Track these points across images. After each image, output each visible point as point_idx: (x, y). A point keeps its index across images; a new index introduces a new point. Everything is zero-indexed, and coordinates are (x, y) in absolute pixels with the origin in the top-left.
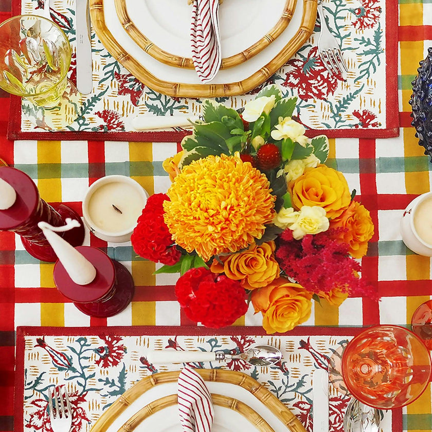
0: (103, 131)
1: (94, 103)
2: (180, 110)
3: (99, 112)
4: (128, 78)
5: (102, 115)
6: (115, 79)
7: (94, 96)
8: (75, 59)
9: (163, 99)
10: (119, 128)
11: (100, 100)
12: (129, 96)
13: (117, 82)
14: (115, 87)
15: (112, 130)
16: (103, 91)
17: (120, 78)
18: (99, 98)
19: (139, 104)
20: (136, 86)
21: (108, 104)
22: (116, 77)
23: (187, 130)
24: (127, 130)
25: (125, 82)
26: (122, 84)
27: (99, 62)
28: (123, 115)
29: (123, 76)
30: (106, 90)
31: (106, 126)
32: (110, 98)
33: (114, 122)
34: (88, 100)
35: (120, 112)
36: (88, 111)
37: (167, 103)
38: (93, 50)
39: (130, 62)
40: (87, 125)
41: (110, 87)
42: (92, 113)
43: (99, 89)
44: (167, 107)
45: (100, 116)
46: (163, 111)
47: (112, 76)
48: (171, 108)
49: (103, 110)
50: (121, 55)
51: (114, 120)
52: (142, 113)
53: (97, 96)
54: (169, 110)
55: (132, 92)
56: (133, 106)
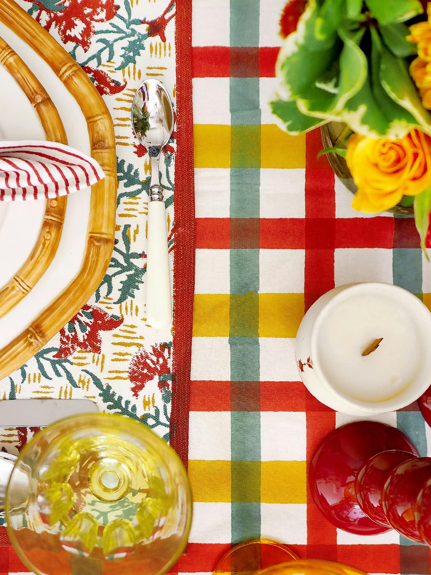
0: (170, 382)
1: (116, 398)
2: (132, 241)
3: (133, 389)
4: (67, 333)
5: (139, 383)
6: (70, 358)
7: (102, 398)
8: (29, 430)
9: (111, 271)
10: (166, 354)
11: (109, 387)
12: (102, 334)
13: (76, 354)
14: (85, 358)
15: (170, 364)
16: (91, 379)
17: (68, 349)
18: (105, 387)
19: (119, 315)
20: (84, 319)
21: (117, 372)
22: (66, 355)
23: (172, 227)
24: (169, 338)
25: (75, 339)
26: (80, 344)
27: (36, 386)
28: (139, 345)
29: (62, 342)
30: (91, 374)
31: (160, 376)
32: (107, 368)
33: (152, 361)
34: (110, 407)
35: (134, 351)
36: (130, 409)
37: (117, 264)
38: (12, 397)
39: (46, 323)
40: (157, 411)
41: (84, 368)
42: (134, 401)
43: (88, 388)
44: (125, 265)
45: (141, 387)
46: (132, 272)
47: (63, 364)
48: (127, 257)
49: (129, 380)
50: (32, 340)
51: (148, 361)
52: (137, 310)
53: (101, 392)
54: (132, 260)
55: (95, 328)
56: (121, 327)
